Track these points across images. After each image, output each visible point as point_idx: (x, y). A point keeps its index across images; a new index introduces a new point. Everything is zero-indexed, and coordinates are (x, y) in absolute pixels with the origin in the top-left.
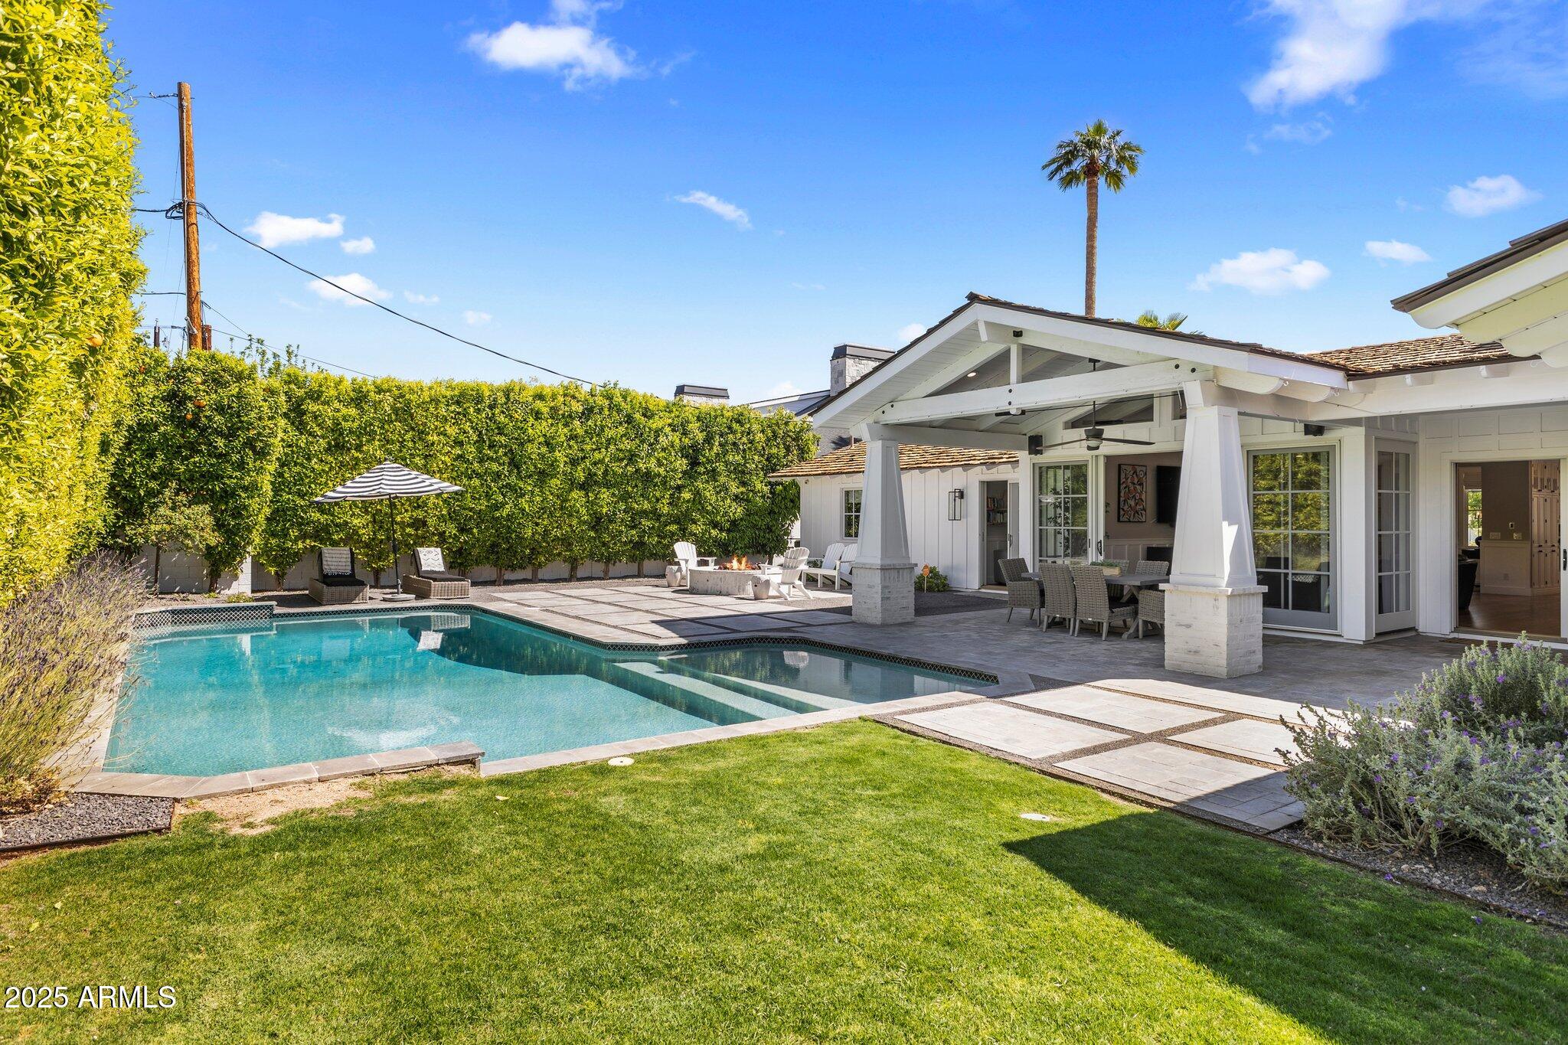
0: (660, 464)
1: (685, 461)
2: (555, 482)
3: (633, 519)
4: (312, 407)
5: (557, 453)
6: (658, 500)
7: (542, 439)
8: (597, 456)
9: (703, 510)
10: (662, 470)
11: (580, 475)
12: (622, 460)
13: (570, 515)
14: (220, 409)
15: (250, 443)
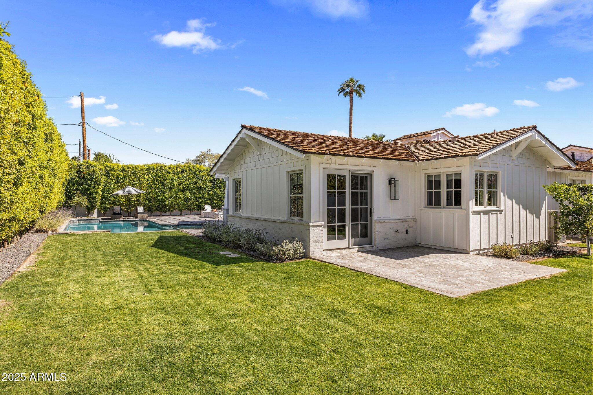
0: (204, 184)
1: (211, 184)
2: (174, 190)
3: (197, 199)
4: (111, 172)
5: (175, 182)
6: (204, 194)
7: (170, 179)
8: (186, 183)
9: (217, 197)
10: (204, 186)
11: (181, 188)
12: (192, 184)
13: (179, 198)
14: (89, 174)
15: (96, 182)
